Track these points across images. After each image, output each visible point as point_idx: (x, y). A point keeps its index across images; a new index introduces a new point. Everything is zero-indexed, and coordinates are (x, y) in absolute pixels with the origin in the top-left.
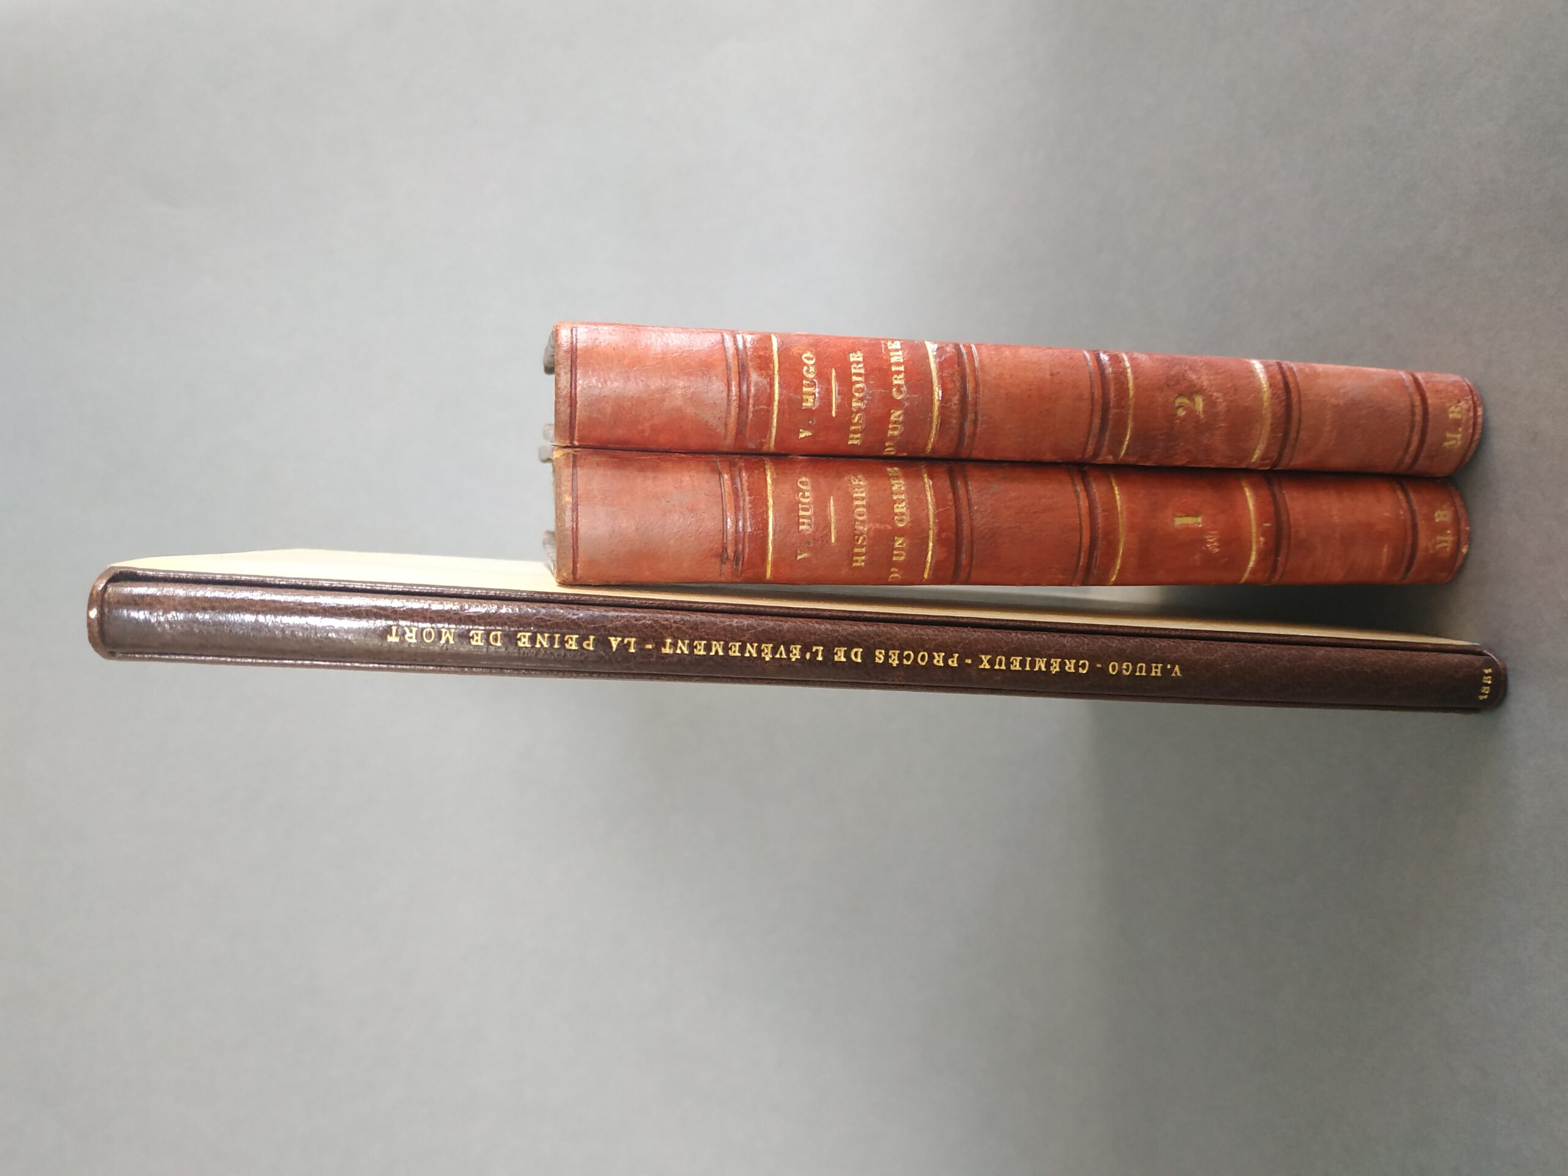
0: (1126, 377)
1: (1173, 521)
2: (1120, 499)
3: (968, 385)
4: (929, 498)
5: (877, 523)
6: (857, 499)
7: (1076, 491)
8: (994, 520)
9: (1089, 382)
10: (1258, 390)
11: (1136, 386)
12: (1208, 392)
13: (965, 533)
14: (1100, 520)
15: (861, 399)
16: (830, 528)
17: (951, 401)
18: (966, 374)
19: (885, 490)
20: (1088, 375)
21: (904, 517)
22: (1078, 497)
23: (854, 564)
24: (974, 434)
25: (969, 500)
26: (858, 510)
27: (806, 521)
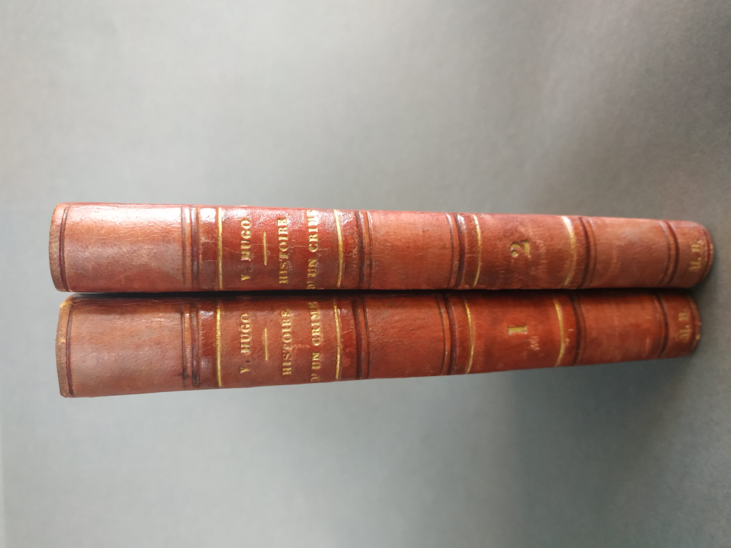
0: (476, 231)
1: (508, 331)
2: (471, 318)
3: (364, 240)
4: (337, 324)
5: (299, 344)
6: (285, 327)
7: (440, 313)
8: (383, 337)
9: (450, 236)
10: (567, 237)
11: (483, 237)
12: (533, 240)
13: (363, 347)
14: (457, 333)
15: (286, 253)
16: (264, 350)
17: (351, 252)
18: (362, 233)
19: (305, 320)
20: (449, 231)
21: (319, 338)
22: (442, 317)
23: (284, 374)
24: (370, 274)
25: (366, 323)
26: (285, 335)
27: (247, 346)
